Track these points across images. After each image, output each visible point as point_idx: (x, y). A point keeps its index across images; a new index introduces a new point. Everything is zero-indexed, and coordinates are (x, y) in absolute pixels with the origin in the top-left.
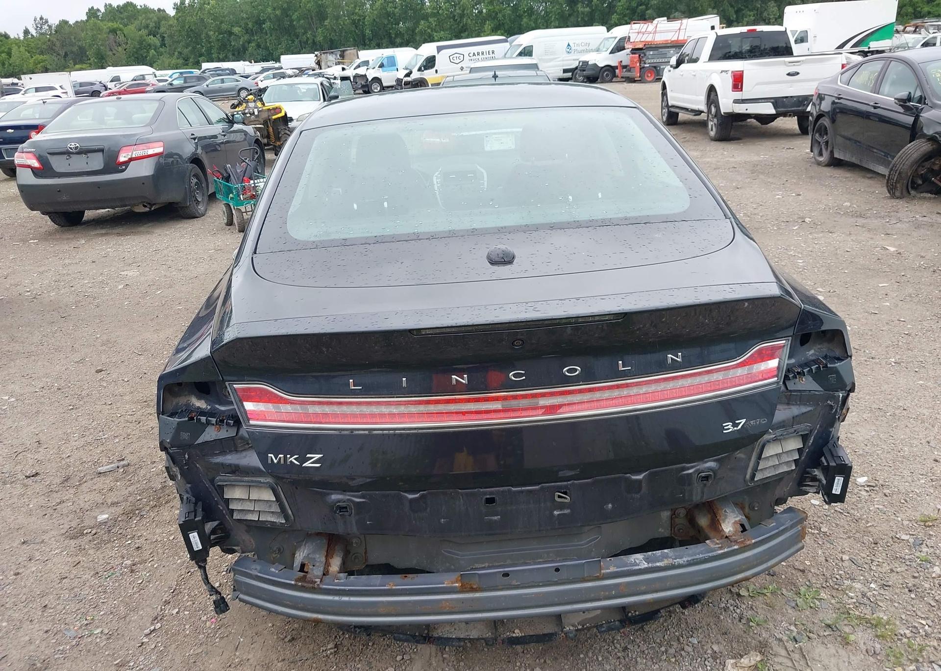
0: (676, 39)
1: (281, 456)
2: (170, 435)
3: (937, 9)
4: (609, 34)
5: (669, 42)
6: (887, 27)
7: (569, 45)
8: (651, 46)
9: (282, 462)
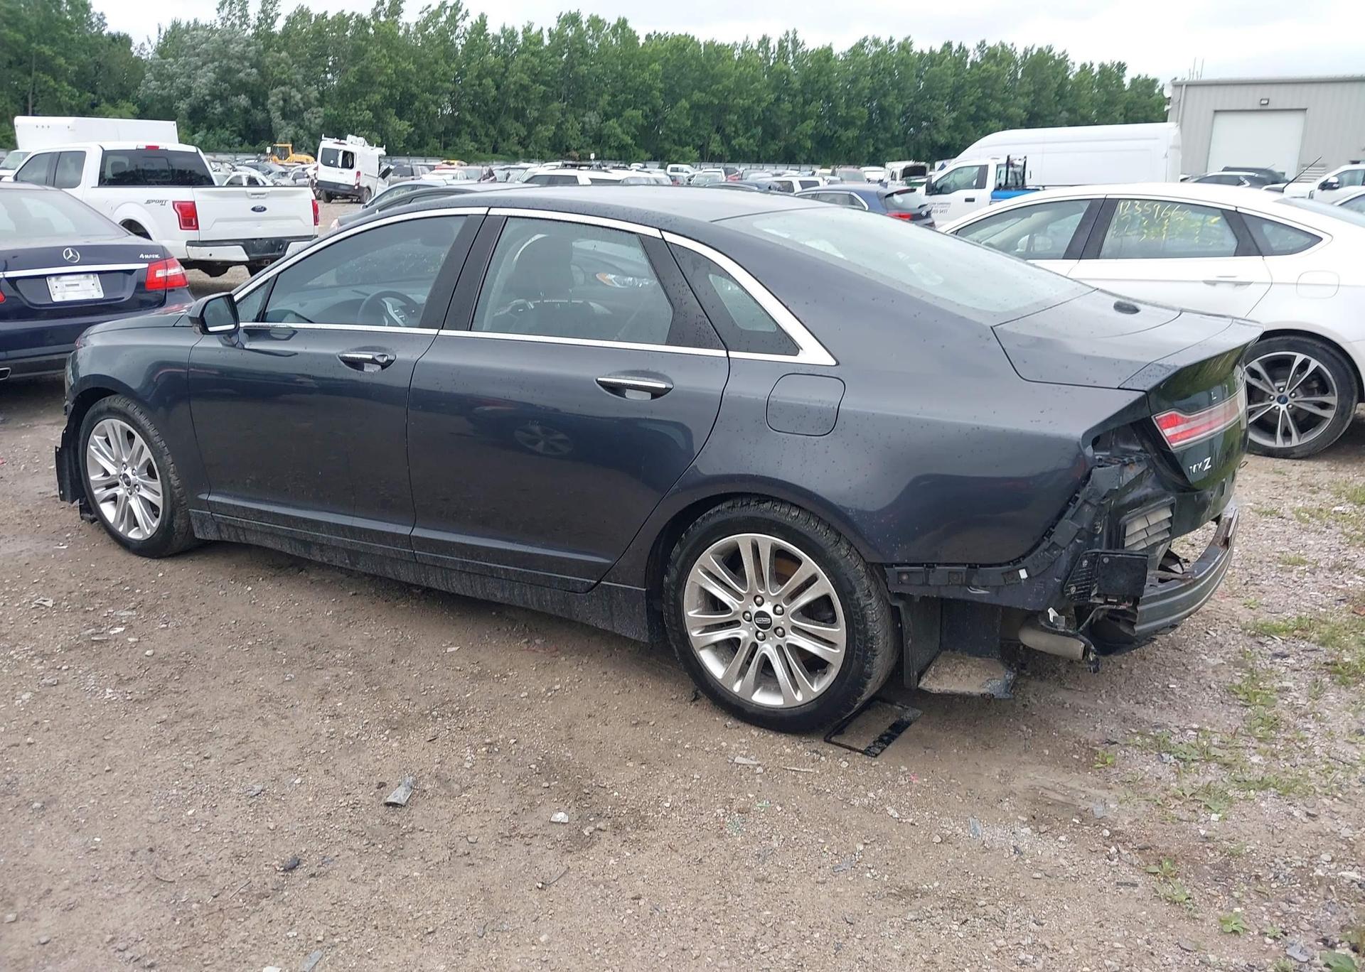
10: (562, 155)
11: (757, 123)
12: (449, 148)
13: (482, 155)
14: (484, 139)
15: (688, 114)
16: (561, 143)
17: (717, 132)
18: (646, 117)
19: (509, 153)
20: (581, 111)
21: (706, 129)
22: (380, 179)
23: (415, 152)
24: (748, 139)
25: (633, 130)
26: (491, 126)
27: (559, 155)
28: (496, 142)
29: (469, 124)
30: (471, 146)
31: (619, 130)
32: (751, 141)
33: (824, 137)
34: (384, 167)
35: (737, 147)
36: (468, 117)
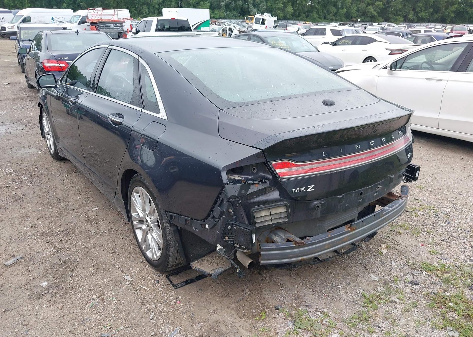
0: (113, 19)
1: (298, 189)
2: (237, 192)
3: (216, 15)
4: (75, 14)
5: (111, 20)
6: (207, 21)
7: (52, 18)
8: (102, 22)
9: (299, 191)
10: (349, 20)
11: (431, 7)
12: (308, 17)
13: (320, 20)
14: (322, 14)
15: (401, 3)
16: (349, 15)
17: (413, 10)
18: (384, 5)
19: (329, 19)
20: (359, 3)
21: (408, 9)
22: (274, 29)
23: (296, 19)
24: (426, 13)
25: (378, 10)
26: (324, 9)
27: (348, 20)
28: (325, 15)
29: (316, 8)
30: (316, 16)
31: (372, 10)
32: (427, 14)
33: (460, 12)
34: (276, 24)
35: (420, 17)
36: (317, 6)
